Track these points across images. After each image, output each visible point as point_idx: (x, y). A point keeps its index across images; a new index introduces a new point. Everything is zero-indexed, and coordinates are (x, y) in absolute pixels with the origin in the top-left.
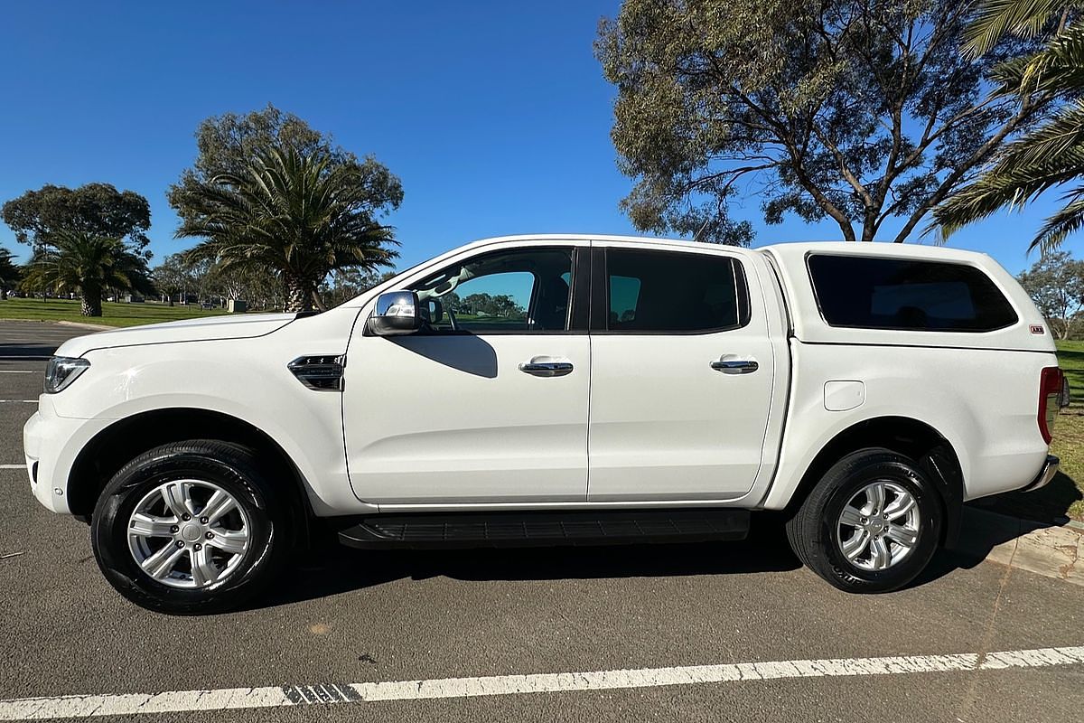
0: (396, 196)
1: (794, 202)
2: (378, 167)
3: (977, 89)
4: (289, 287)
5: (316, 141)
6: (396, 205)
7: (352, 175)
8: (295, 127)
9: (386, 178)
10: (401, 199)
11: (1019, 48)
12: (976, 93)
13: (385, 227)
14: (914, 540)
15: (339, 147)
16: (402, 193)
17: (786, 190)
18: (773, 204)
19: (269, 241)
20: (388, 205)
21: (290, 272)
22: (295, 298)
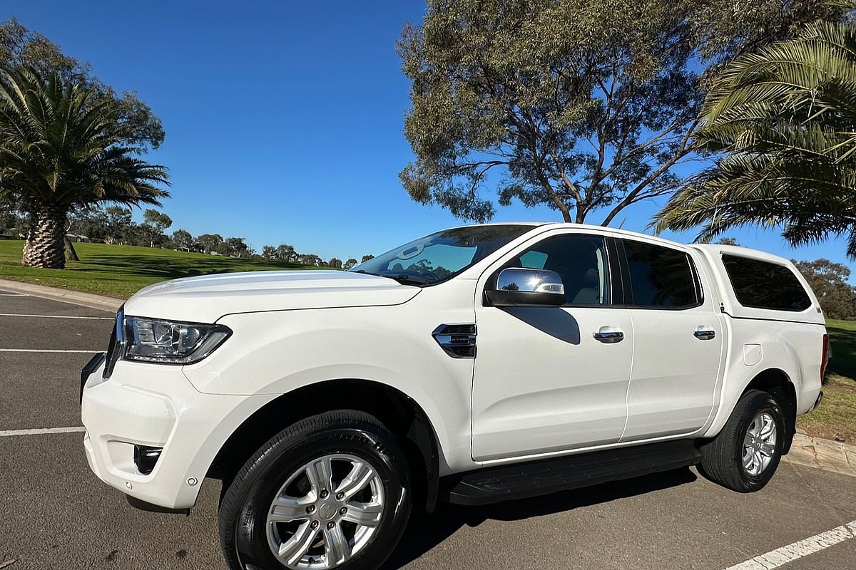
0: (157, 136)
1: (518, 191)
2: (139, 105)
3: (639, 131)
4: (37, 216)
5: (69, 68)
6: (156, 144)
7: (109, 108)
8: (46, 50)
9: (146, 117)
10: (163, 139)
11: (665, 109)
12: (638, 134)
13: (157, 166)
14: (773, 451)
15: (95, 78)
16: (163, 134)
17: (515, 181)
18: (505, 190)
19: (23, 167)
20: (148, 144)
21: (41, 200)
22: (44, 227)
